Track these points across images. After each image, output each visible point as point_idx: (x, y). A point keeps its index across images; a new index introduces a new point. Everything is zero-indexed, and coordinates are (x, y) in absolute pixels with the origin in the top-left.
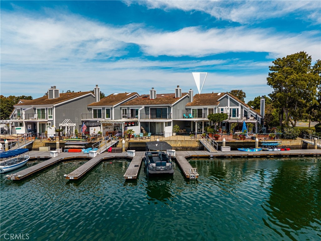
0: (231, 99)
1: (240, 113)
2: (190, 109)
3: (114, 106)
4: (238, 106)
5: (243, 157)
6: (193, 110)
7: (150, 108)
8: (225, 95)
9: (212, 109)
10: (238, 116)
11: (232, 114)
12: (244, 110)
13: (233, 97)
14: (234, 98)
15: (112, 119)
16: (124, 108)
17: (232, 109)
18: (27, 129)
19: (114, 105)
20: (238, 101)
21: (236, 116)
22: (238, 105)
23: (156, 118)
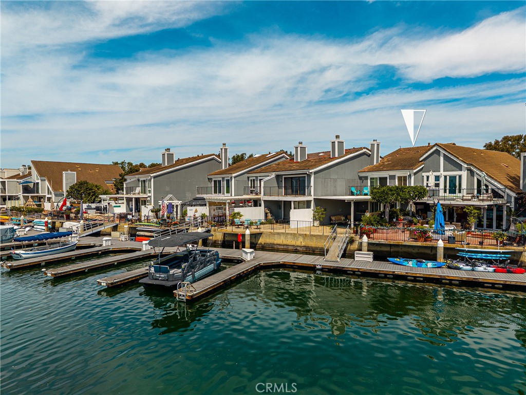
0: (445, 157)
1: (464, 186)
2: (366, 178)
3: (234, 175)
4: (461, 170)
5: (383, 275)
6: (371, 179)
7: (284, 177)
8: (434, 149)
9: (404, 177)
10: (460, 192)
11: (448, 187)
12: (477, 179)
13: (449, 153)
14: (452, 155)
15: (231, 196)
16: (252, 178)
17: (448, 178)
18: (129, 207)
19: (234, 173)
20: (460, 160)
21: (457, 191)
22: (460, 168)
23: (292, 194)
